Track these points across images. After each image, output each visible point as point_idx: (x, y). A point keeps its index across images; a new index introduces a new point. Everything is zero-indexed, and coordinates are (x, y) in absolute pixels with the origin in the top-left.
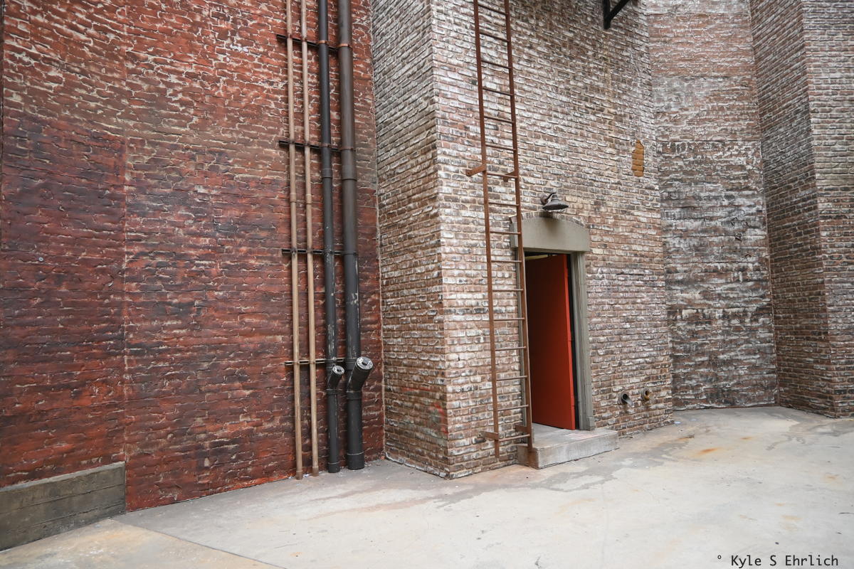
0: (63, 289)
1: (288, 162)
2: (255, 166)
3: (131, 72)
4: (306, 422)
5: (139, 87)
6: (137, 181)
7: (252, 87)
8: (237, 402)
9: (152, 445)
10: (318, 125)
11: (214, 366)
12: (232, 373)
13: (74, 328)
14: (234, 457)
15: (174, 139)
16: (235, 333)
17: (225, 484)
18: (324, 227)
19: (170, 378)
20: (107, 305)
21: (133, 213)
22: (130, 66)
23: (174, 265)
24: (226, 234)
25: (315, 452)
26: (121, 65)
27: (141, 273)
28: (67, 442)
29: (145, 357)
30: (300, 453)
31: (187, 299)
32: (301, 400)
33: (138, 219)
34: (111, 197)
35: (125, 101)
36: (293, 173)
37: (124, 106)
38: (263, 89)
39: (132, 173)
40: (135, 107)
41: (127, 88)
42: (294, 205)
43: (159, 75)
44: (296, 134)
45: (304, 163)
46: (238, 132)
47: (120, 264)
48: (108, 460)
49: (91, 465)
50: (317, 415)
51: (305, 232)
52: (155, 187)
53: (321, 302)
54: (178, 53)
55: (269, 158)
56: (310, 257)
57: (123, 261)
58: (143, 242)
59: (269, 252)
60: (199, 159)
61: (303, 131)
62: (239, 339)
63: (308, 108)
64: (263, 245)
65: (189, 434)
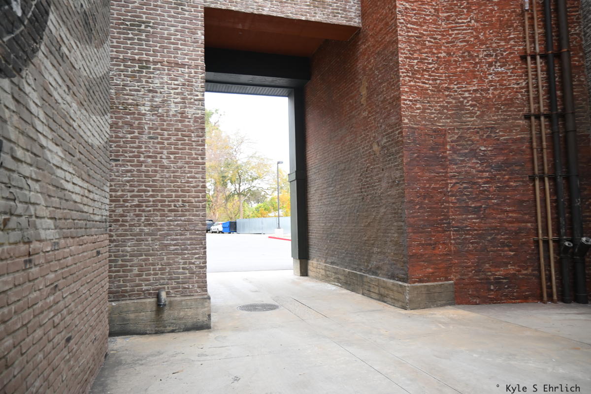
0: (426, 201)
1: (530, 126)
2: (511, 131)
3: (447, 96)
4: (547, 272)
5: (451, 102)
6: (452, 148)
7: (507, 89)
8: (507, 258)
9: (466, 275)
10: (548, 101)
11: (494, 238)
12: (503, 243)
13: (431, 218)
14: (506, 286)
15: (468, 125)
16: (504, 222)
17: (501, 300)
18: (555, 160)
19: (472, 243)
20: (443, 208)
21: (451, 164)
22: (447, 93)
23: (471, 188)
24: (497, 170)
25: (554, 290)
26: (443, 94)
27: (457, 192)
28: (432, 269)
29: (460, 232)
30: (545, 290)
31: (479, 204)
32: (544, 260)
33: (454, 166)
34: (442, 157)
35: (445, 111)
36: (534, 132)
37: (445, 113)
38: (514, 88)
39: (450, 145)
40: (450, 112)
41: (446, 104)
42: (535, 151)
43: (460, 94)
44: (535, 109)
45: (540, 125)
46: (500, 115)
47: (447, 188)
48: (447, 279)
49: (440, 280)
50: (555, 270)
51: (543, 165)
52: (461, 150)
53: (554, 204)
54: (468, 81)
55: (519, 126)
56: (546, 179)
57: (448, 187)
58: (457, 177)
59: (521, 177)
60: (481, 133)
61: (539, 107)
62: (506, 225)
63: (542, 92)
64: (518, 174)
65: (483, 272)
